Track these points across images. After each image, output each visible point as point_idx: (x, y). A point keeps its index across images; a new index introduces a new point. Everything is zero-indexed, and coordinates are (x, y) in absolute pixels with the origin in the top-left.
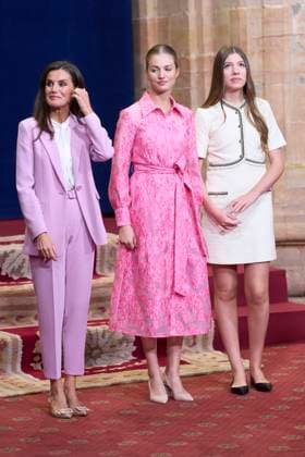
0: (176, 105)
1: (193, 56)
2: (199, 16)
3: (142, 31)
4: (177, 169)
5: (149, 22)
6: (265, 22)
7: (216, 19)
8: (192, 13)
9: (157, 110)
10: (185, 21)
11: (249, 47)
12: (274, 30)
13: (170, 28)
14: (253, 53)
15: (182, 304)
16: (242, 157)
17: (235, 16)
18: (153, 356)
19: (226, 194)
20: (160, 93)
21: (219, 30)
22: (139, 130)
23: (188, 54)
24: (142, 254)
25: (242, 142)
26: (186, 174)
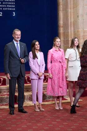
0: (60, 49)
1: (70, 39)
2: (71, 32)
3: (60, 34)
4: (60, 62)
5: (61, 33)
6: (84, 33)
7: (74, 32)
8: (69, 31)
9: (56, 50)
10: (68, 32)
11: (81, 38)
12: (86, 34)
13: (65, 34)
14: (81, 39)
15: (61, 89)
16: (76, 59)
17: (78, 31)
18: (55, 99)
19: (73, 67)
20: (58, 47)
21: (75, 34)
22: (52, 54)
23: (69, 39)
24: (53, 79)
25: (76, 56)
26: (62, 63)
